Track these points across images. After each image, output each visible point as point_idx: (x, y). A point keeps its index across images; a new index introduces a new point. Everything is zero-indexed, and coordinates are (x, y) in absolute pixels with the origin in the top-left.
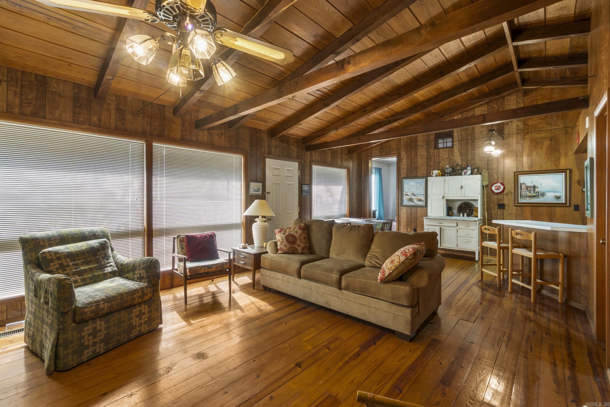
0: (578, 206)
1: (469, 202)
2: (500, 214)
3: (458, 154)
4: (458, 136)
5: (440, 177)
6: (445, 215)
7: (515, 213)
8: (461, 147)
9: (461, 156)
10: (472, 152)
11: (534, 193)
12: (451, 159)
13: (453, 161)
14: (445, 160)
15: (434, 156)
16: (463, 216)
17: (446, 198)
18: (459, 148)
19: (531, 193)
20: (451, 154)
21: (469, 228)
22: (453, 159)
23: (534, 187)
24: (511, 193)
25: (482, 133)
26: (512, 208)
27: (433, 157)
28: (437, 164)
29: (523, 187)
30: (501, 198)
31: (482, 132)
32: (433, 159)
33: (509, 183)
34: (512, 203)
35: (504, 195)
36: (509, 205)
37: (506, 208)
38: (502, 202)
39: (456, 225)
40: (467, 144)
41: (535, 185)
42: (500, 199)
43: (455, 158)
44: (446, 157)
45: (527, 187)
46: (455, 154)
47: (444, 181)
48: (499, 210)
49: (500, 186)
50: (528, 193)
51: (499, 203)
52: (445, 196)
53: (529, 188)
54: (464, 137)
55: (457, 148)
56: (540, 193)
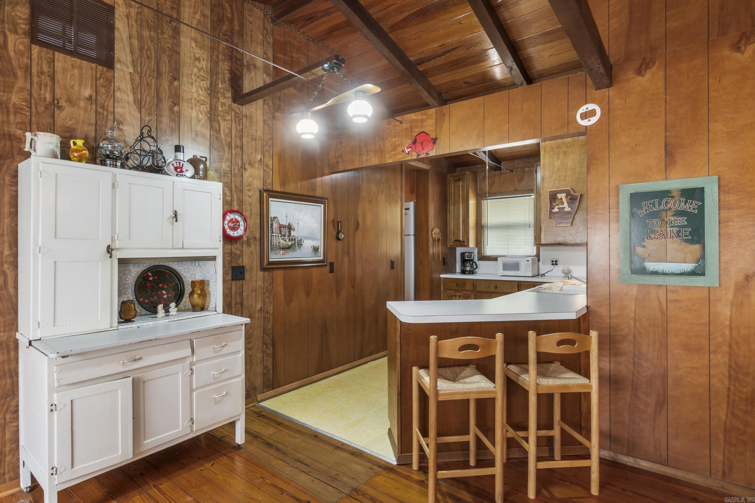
0: (333, 262)
1: (167, 264)
2: (236, 294)
3: (131, 98)
4: (130, 37)
5: (83, 165)
6: (115, 323)
7: (261, 288)
8: (141, 77)
9: (140, 109)
10: (171, 110)
11: (289, 241)
12: (103, 107)
13: (111, 117)
14: (82, 104)
15: (28, 69)
16: (167, 311)
17: (118, 255)
18: (132, 80)
19: (285, 241)
20: (103, 90)
21: (225, 351)
22: (111, 109)
23: (290, 228)
24: (255, 238)
25: (197, 63)
26: (256, 275)
27: (20, 73)
28: (41, 109)
29: (275, 226)
30: (238, 252)
31: (198, 59)
32: (20, 83)
33: (251, 215)
34: (256, 263)
35: (242, 243)
36: (251, 268)
37: (247, 276)
38: (240, 263)
39: (188, 351)
40: (157, 78)
41: (291, 223)
42: (236, 254)
43: (118, 110)
44: (87, 93)
45: (281, 227)
46: (118, 94)
47: (114, 186)
48: (234, 282)
49: (238, 222)
50: (282, 241)
51: (233, 265)
52: (117, 245)
53: (282, 228)
54: (149, 49)
55: (128, 78)
56: (296, 240)
